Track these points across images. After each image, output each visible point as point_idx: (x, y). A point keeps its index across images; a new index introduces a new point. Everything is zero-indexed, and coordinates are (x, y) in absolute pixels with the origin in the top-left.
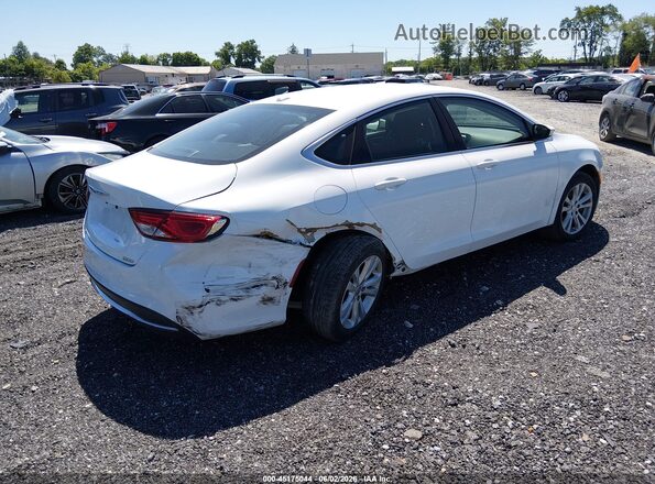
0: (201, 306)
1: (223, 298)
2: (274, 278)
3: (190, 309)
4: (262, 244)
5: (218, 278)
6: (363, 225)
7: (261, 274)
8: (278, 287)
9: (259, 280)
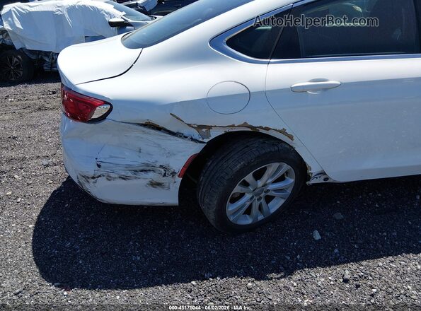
0: (93, 178)
1: (113, 175)
2: (161, 166)
3: (86, 178)
4: (148, 133)
5: (111, 157)
6: (267, 129)
7: (150, 160)
8: (165, 175)
9: (147, 165)
